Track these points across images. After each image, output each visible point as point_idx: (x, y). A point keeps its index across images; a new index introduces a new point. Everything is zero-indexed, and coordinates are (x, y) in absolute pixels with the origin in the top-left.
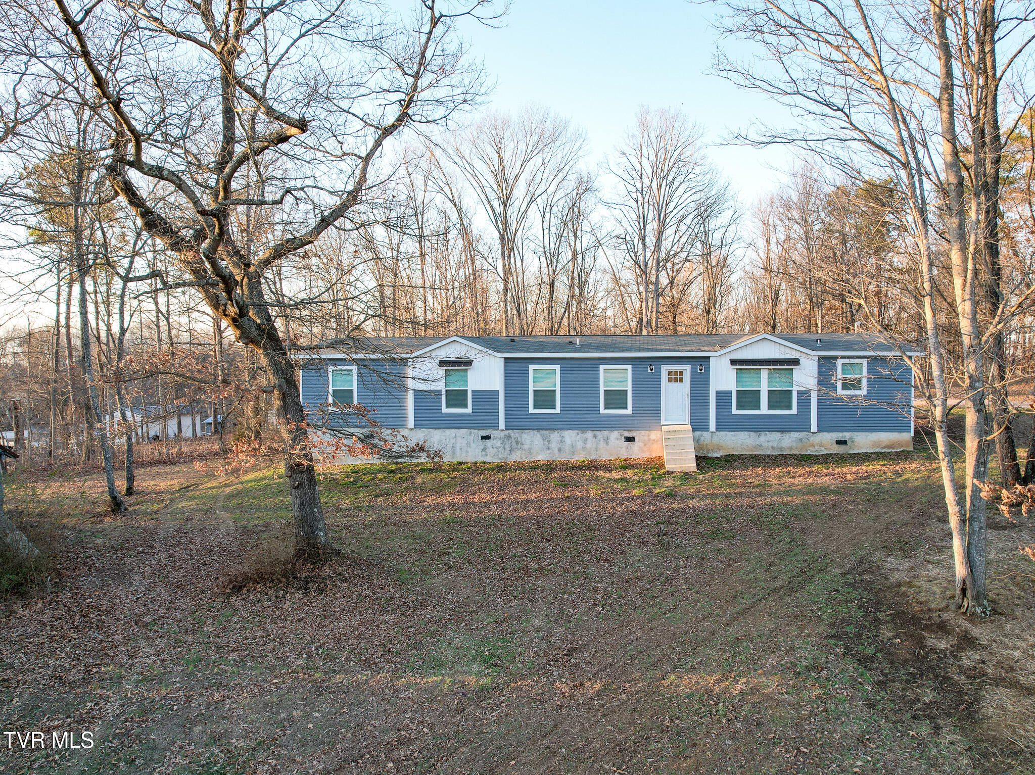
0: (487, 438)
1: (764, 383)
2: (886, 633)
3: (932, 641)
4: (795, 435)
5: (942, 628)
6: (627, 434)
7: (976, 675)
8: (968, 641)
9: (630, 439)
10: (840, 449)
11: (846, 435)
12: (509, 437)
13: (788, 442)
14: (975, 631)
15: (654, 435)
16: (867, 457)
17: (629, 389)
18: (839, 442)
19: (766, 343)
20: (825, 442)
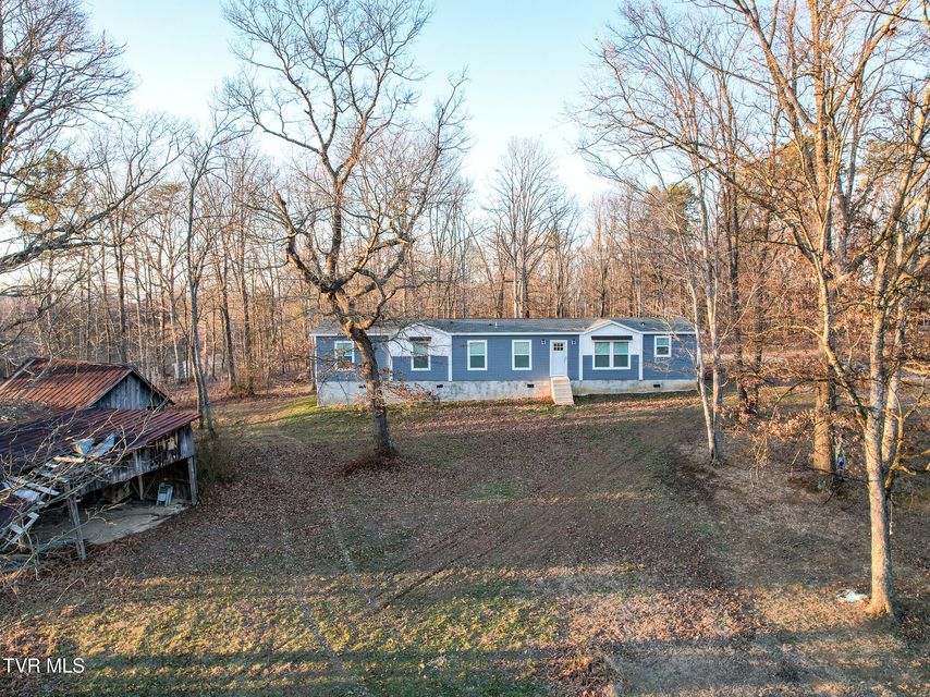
0: (441, 386)
1: (612, 351)
2: (679, 474)
3: (698, 476)
4: (630, 382)
5: (703, 471)
6: (530, 383)
7: (715, 487)
8: (713, 475)
9: (531, 386)
10: (657, 390)
11: (660, 382)
12: (455, 386)
13: (625, 386)
14: (716, 471)
15: (546, 383)
16: (671, 395)
17: (530, 355)
18: (655, 386)
19: (613, 327)
20: (647, 386)
